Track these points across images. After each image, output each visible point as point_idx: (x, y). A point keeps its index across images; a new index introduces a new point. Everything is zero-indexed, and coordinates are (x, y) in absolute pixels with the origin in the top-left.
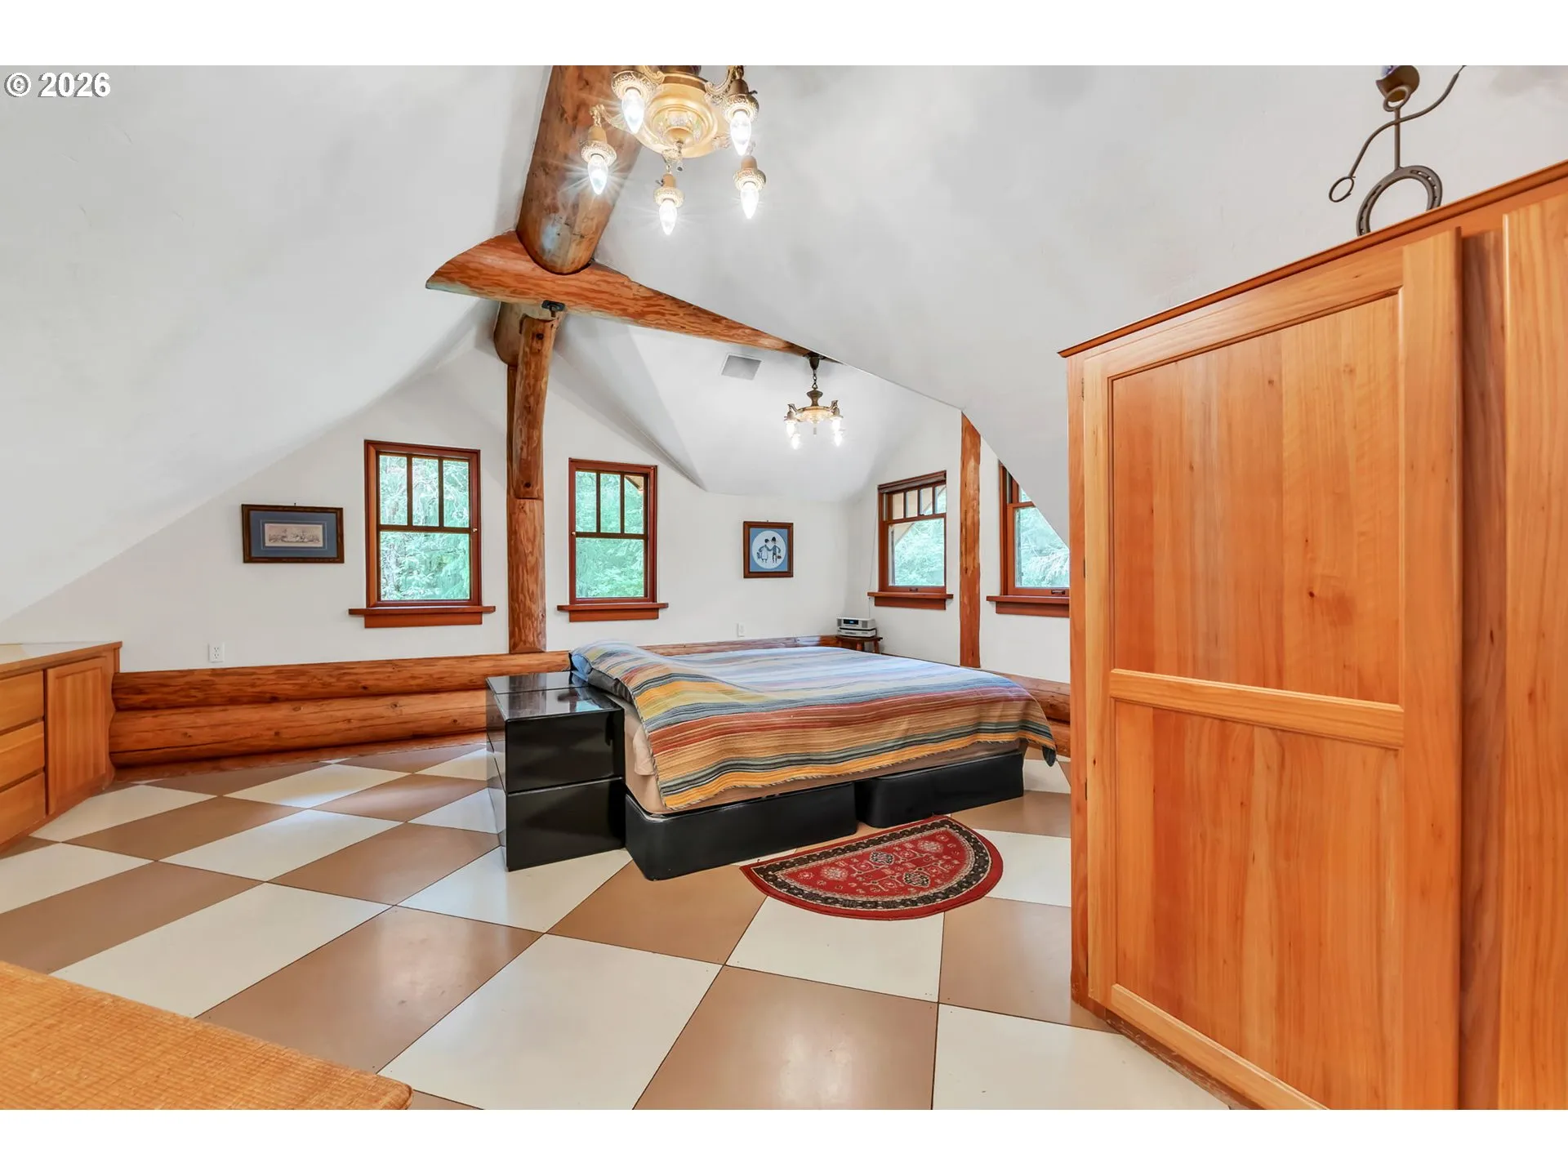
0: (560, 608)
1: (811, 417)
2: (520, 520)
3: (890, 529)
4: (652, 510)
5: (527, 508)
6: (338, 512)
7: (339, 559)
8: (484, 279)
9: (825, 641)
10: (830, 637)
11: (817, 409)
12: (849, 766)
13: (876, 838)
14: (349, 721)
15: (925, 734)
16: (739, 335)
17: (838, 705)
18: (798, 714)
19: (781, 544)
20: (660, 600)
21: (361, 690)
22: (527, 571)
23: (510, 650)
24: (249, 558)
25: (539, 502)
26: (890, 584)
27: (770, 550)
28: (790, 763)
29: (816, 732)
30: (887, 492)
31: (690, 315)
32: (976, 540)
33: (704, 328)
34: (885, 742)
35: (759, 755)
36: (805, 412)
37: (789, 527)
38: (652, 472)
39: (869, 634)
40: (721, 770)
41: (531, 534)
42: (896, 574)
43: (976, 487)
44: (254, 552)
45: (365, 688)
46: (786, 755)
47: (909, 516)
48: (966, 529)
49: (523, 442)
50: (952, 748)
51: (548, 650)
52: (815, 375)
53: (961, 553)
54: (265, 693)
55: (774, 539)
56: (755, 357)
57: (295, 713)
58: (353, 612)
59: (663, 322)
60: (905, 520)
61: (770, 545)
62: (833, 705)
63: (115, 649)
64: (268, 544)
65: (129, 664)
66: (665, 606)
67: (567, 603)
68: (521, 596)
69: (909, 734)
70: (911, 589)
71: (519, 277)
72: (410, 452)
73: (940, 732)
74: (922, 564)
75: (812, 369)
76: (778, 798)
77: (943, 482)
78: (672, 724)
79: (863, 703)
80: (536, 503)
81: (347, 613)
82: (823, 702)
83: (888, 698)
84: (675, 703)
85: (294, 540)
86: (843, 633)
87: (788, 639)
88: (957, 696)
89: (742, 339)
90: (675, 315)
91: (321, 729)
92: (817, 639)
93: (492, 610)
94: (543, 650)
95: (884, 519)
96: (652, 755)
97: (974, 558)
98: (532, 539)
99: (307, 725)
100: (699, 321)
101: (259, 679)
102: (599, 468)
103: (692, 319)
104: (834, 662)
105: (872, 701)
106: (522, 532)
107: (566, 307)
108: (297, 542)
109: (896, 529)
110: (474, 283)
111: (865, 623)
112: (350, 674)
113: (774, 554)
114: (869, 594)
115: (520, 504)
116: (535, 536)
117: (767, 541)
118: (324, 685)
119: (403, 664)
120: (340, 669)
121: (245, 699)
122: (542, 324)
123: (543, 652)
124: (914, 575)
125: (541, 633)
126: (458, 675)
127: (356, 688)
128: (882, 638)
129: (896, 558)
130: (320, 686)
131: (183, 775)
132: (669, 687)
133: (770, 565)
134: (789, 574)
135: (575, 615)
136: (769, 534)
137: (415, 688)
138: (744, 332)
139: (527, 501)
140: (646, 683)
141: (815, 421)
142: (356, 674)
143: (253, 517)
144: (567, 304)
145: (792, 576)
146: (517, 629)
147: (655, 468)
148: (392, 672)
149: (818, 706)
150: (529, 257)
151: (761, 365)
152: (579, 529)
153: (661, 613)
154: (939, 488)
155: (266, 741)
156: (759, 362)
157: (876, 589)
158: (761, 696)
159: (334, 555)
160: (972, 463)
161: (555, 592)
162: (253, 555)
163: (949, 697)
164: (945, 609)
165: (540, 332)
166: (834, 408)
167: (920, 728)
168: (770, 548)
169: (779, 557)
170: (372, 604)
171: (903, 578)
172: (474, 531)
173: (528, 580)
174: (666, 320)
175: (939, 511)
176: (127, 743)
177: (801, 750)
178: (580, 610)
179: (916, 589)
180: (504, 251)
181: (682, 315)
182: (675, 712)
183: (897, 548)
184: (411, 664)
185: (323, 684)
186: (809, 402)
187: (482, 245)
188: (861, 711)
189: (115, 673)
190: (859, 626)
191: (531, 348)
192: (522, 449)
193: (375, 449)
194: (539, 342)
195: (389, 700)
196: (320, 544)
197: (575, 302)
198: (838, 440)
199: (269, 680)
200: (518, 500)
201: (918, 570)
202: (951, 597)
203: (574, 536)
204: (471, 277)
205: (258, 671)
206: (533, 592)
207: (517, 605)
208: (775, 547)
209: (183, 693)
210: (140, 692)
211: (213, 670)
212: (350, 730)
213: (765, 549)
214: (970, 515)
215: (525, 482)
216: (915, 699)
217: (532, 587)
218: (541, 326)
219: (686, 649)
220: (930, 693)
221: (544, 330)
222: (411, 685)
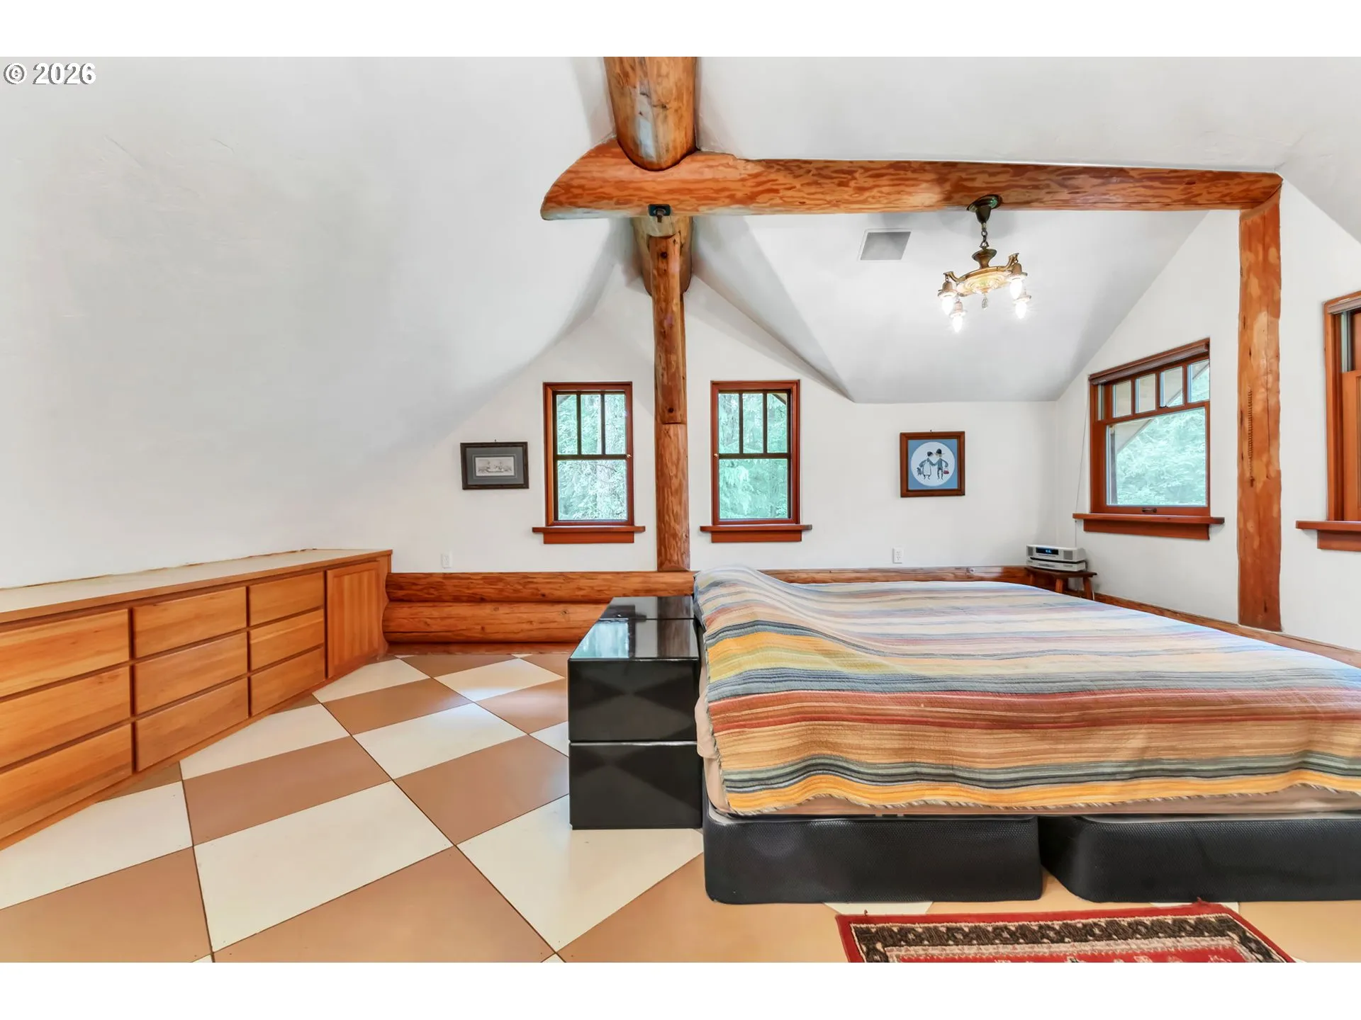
0: (703, 529)
1: (978, 285)
2: (666, 445)
3: (1109, 431)
4: (795, 427)
5: (671, 433)
6: (524, 445)
7: (525, 485)
8: (589, 194)
9: (1010, 575)
10: (1018, 569)
11: (987, 272)
12: (1026, 796)
13: (1079, 923)
14: (531, 622)
15: (1185, 761)
16: (873, 197)
17: (1005, 694)
18: (931, 703)
19: (949, 457)
20: (804, 521)
21: (540, 597)
22: (671, 493)
23: (658, 568)
24: (467, 486)
25: (682, 426)
26: (1110, 503)
27: (933, 465)
28: (918, 777)
29: (963, 734)
30: (1103, 383)
31: (809, 184)
32: (1273, 435)
33: (828, 198)
34: (1098, 764)
35: (863, 758)
36: (970, 280)
37: (959, 437)
38: (795, 387)
39: (1075, 568)
40: (808, 769)
41: (675, 457)
42: (1119, 491)
43: (1271, 353)
44: (470, 482)
45: (544, 595)
46: (913, 764)
47: (1140, 410)
48: (1251, 419)
49: (664, 369)
50: (1243, 791)
51: (692, 569)
52: (984, 230)
53: (1241, 457)
54: (476, 594)
55: (939, 452)
56: (901, 228)
57: (494, 612)
58: (536, 530)
59: (778, 201)
60: (1135, 416)
61: (935, 459)
62: (998, 694)
63: (388, 554)
64: (478, 474)
65: (397, 568)
66: (808, 528)
67: (709, 523)
68: (667, 518)
69: (1147, 756)
70: (1144, 510)
71: (620, 184)
72: (579, 389)
73: (1215, 761)
74: (1159, 478)
75: (980, 224)
76: (902, 821)
77: (1205, 355)
78: (739, 695)
79: (1053, 695)
80: (680, 428)
81: (531, 530)
82: (979, 686)
83: (1103, 691)
84: (756, 663)
85: (494, 470)
86: (1036, 564)
87: (957, 569)
88: (1256, 699)
89: (879, 202)
90: (790, 189)
91: (514, 628)
92: (999, 570)
93: (642, 529)
94: (687, 569)
95: (1100, 419)
96: (713, 734)
97: (1268, 464)
98: (676, 462)
99: (502, 624)
100: (821, 190)
101: (472, 583)
102: (740, 388)
103: (813, 189)
104: (1014, 609)
105: (1071, 693)
106: (667, 456)
107: (672, 209)
108: (497, 472)
109: (1119, 432)
110: (580, 201)
111: (1068, 554)
112: (532, 582)
113: (940, 469)
114: (1076, 516)
115: (665, 430)
116: (678, 459)
117: (930, 454)
118: (516, 591)
119: (570, 576)
120: (526, 578)
121: (465, 599)
122: (664, 241)
123: (686, 571)
124: (1146, 490)
125: (686, 553)
126: (614, 588)
127: (537, 595)
128: (1096, 574)
129: (1119, 471)
130: (512, 591)
131: (426, 654)
132: (751, 640)
133: (935, 481)
134: (960, 491)
135: (719, 536)
136: (934, 446)
137: (580, 598)
138: (881, 192)
139: (672, 426)
140: (723, 631)
141: (985, 290)
142: (537, 583)
143: (469, 451)
144: (670, 203)
145: (964, 495)
146: (663, 549)
147: (797, 383)
148: (562, 583)
149: (972, 692)
150: (628, 160)
151: (911, 235)
152: (722, 450)
153: (804, 535)
154: (1194, 368)
155: (476, 634)
156: (908, 234)
157: (1086, 509)
158: (880, 666)
159: (522, 482)
160: (1263, 318)
161: (698, 513)
162: (469, 483)
163: (1235, 701)
164: (1208, 539)
165: (664, 250)
166: (1014, 266)
167: (1173, 749)
168: (934, 462)
169: (947, 472)
170: (550, 522)
171: (1125, 495)
172: (628, 457)
173: (673, 501)
174: (781, 198)
175: (1194, 397)
176: (393, 626)
177: (939, 758)
178: (721, 532)
179: (1155, 510)
180: (605, 160)
181: (798, 186)
182: (748, 678)
183: (1120, 457)
184: (578, 577)
185: (514, 590)
186: (976, 265)
187: (583, 158)
188: (1050, 708)
189: (388, 573)
190: (1060, 557)
191: (658, 269)
192: (663, 375)
193: (553, 390)
194: (664, 261)
195: (561, 607)
196: (512, 473)
197: (678, 200)
198: (1021, 311)
199: (478, 584)
200: (664, 426)
201: (1151, 485)
202: (1220, 521)
203: (716, 458)
204: (576, 196)
205: (472, 577)
206: (677, 512)
207: (663, 526)
208: (940, 462)
209: (425, 591)
210: (401, 588)
211: (445, 574)
212: (532, 630)
213: (927, 465)
214: (1260, 395)
215: (668, 408)
216: (1163, 698)
217: (676, 508)
218: (664, 244)
219: (831, 575)
220: (1194, 690)
221: (667, 248)
222: (578, 595)
